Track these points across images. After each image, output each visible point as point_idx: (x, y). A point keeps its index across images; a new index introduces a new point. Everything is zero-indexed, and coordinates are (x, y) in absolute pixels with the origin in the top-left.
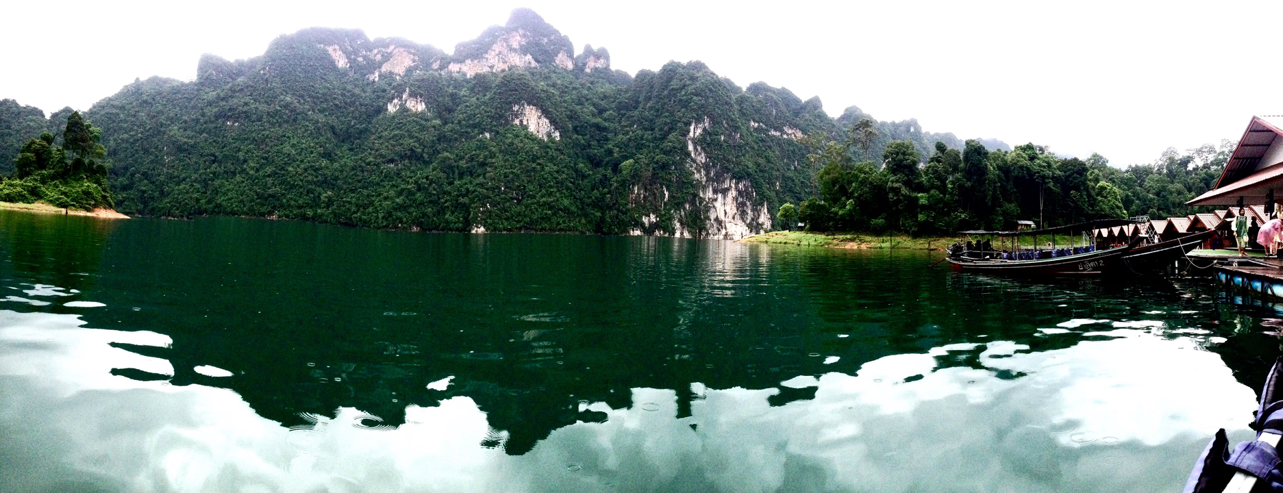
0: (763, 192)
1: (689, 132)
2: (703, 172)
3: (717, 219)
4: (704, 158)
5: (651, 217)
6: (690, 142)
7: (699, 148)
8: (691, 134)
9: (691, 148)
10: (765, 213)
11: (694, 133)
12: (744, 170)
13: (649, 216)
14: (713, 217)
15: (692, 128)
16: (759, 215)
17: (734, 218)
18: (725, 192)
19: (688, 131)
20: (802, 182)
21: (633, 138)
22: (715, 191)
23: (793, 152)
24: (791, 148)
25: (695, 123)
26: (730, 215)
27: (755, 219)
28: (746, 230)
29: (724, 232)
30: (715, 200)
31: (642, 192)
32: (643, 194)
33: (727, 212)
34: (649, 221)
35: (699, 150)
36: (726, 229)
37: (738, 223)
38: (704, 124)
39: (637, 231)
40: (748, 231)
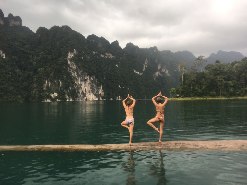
0: (100, 80)
2: (76, 73)
3: (82, 93)
4: (75, 67)
6: (69, 60)
8: (69, 57)
9: (69, 63)
10: (101, 89)
11: (70, 56)
12: (92, 71)
13: (54, 94)
14: (80, 92)
15: (69, 54)
16: (99, 90)
17: (89, 92)
18: (85, 81)
19: (67, 56)
20: (114, 75)
22: (81, 81)
23: (110, 63)
24: (109, 61)
25: (70, 52)
26: (87, 91)
27: (98, 92)
28: (94, 97)
29: (85, 98)
30: (81, 85)
31: (49, 83)
32: (50, 84)
33: (86, 89)
34: (54, 96)
35: (73, 63)
36: (86, 97)
37: (91, 94)
38: (74, 52)
39: (48, 100)
40: (95, 97)
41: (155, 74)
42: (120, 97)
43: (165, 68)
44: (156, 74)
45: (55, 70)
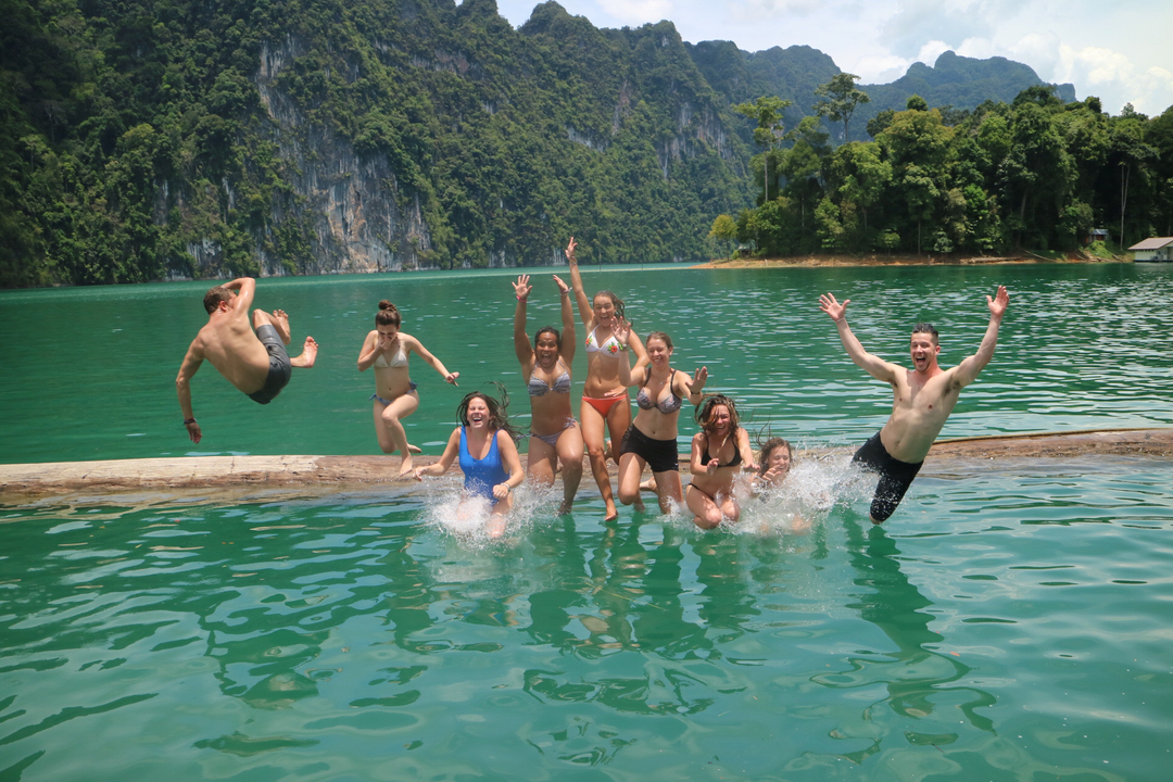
0: (413, 180)
1: (259, 66)
2: (296, 146)
3: (330, 239)
4: (294, 116)
5: (205, 246)
6: (263, 88)
7: (282, 98)
8: (263, 71)
9: (265, 99)
10: (416, 221)
11: (269, 68)
12: (373, 136)
13: (201, 244)
14: (320, 235)
15: (263, 58)
16: (407, 228)
17: (362, 236)
18: (341, 185)
19: (257, 65)
20: (475, 155)
21: (140, 78)
22: (323, 184)
23: (456, 97)
24: (451, 90)
25: (269, 47)
26: (355, 227)
27: (400, 234)
28: (386, 256)
29: (346, 261)
30: (325, 200)
31: (179, 194)
32: (182, 198)
33: (348, 221)
34: (201, 252)
35: (283, 100)
36: (348, 256)
37: (370, 243)
38: (286, 47)
39: (179, 274)
40: (390, 259)
41: (667, 150)
42: (503, 253)
43: (710, 122)
44: (670, 152)
45: (201, 133)
